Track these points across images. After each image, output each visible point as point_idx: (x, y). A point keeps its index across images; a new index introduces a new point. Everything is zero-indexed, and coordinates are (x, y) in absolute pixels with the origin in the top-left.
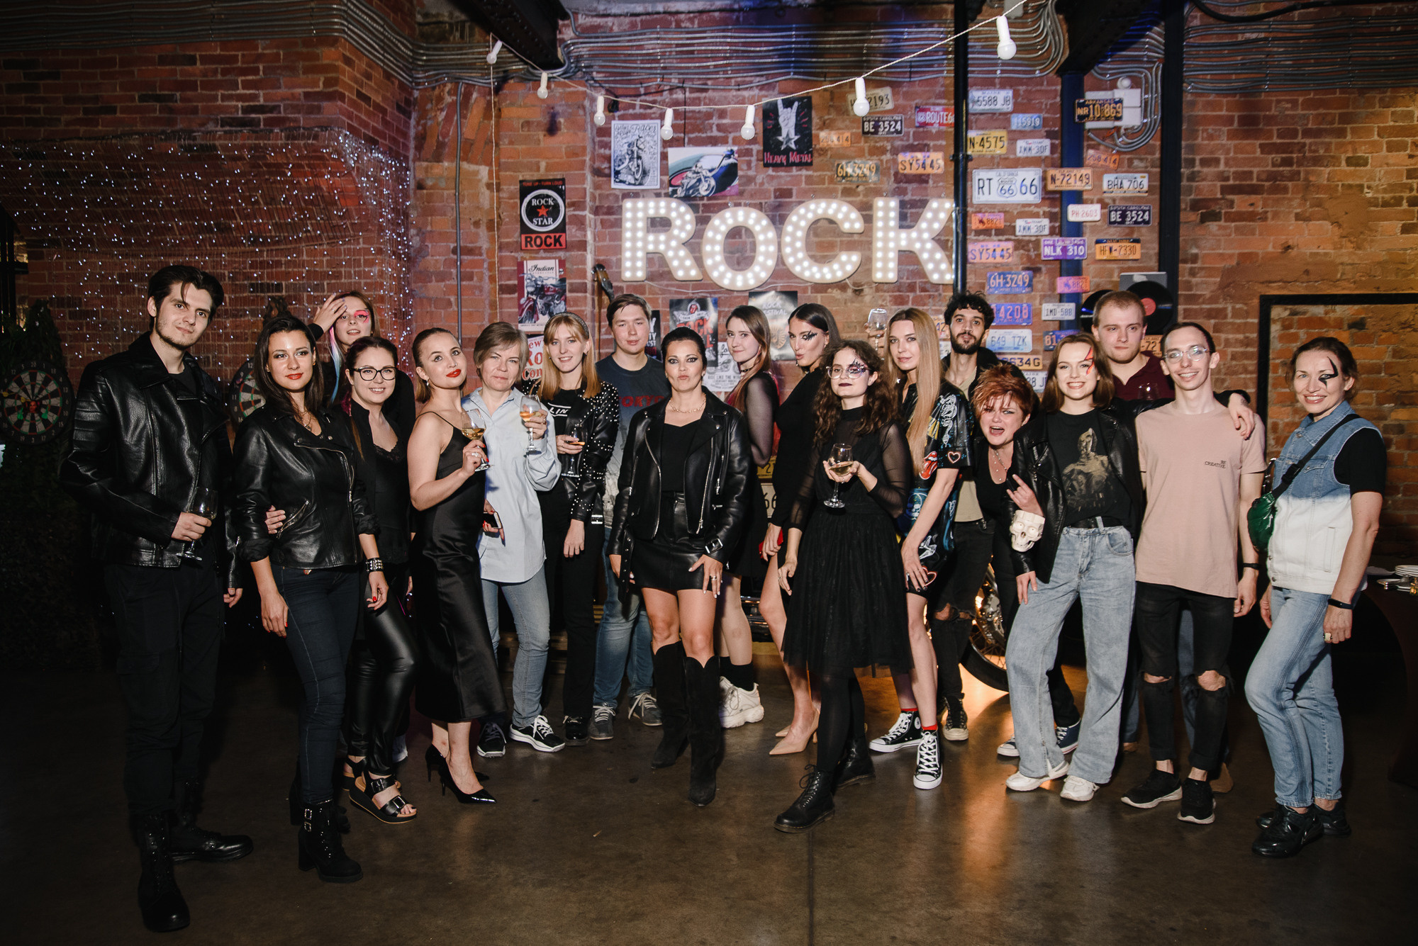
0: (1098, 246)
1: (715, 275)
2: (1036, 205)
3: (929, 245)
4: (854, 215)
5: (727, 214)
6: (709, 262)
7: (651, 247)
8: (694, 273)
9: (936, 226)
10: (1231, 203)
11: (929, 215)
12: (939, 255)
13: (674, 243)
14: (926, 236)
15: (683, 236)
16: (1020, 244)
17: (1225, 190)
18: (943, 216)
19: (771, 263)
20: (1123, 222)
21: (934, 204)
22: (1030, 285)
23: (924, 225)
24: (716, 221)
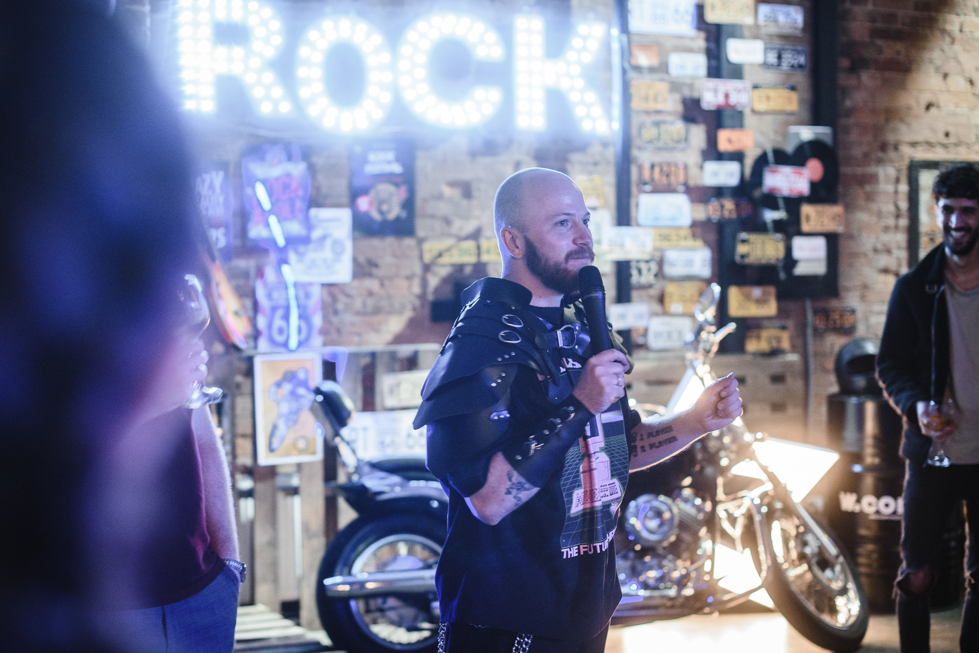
0: (757, 93)
1: (313, 111)
2: (692, 39)
3: (580, 83)
4: (492, 37)
5: (327, 24)
6: (304, 93)
7: (222, 68)
8: (285, 108)
9: (588, 58)
10: (880, 50)
11: (576, 42)
12: (591, 96)
13: (255, 63)
14: (576, 70)
15: (270, 52)
16: (675, 86)
17: (876, 33)
18: (594, 45)
19: (387, 98)
20: (779, 65)
21: (582, 28)
22: (686, 139)
23: (571, 55)
24: (312, 34)
